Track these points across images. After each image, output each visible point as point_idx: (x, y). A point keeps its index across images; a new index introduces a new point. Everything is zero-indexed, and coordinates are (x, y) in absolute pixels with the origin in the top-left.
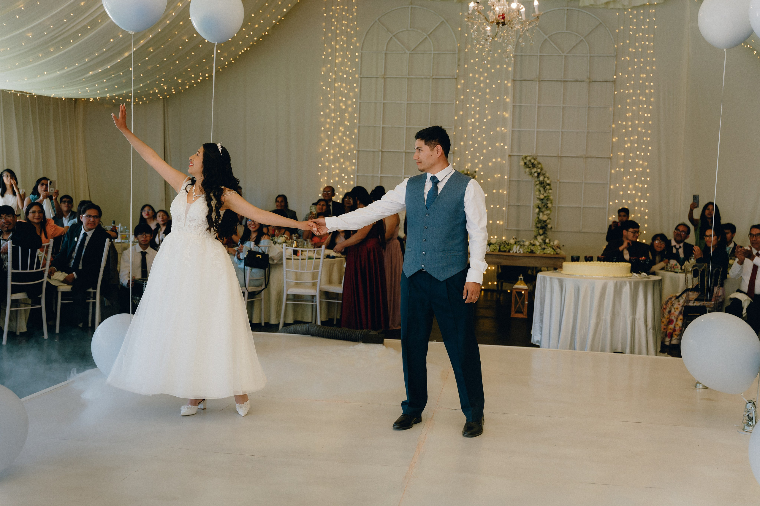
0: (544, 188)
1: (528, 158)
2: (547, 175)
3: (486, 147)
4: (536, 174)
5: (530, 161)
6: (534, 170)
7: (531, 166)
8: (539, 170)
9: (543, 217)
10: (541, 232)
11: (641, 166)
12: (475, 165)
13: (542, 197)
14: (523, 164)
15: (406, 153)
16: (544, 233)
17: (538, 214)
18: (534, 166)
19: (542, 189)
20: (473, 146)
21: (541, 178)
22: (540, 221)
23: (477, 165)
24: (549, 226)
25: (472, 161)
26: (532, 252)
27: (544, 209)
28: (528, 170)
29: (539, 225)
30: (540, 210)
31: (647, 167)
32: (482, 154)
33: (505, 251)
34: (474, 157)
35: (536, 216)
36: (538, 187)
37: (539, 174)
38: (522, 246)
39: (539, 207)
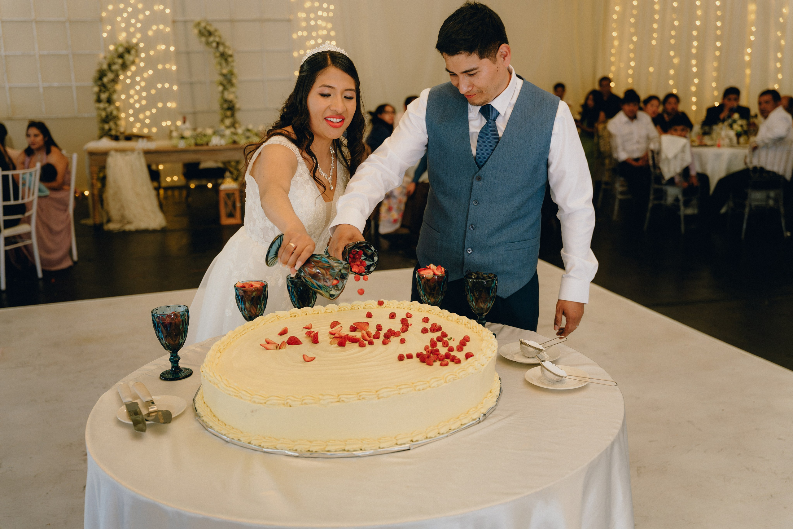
0: (226, 60)
1: (203, 24)
2: (228, 44)
3: (143, 11)
4: (214, 45)
5: (205, 28)
6: (211, 39)
7: (206, 33)
8: (217, 39)
9: (229, 96)
10: (229, 113)
11: (325, 28)
12: (131, 35)
13: (225, 71)
14: (196, 31)
15: (37, 22)
16: (233, 115)
17: (222, 92)
18: (210, 34)
19: (223, 62)
20: (125, 10)
21: (221, 49)
22: (226, 101)
23: (133, 35)
24: (237, 106)
25: (126, 29)
26: (235, 142)
27: (228, 86)
28: (203, 39)
29: (226, 106)
30: (225, 88)
31: (332, 29)
32: (138, 21)
33: (202, 145)
34: (129, 25)
35: (219, 95)
36: (218, 59)
37: (218, 44)
38: (222, 136)
39: (222, 84)
